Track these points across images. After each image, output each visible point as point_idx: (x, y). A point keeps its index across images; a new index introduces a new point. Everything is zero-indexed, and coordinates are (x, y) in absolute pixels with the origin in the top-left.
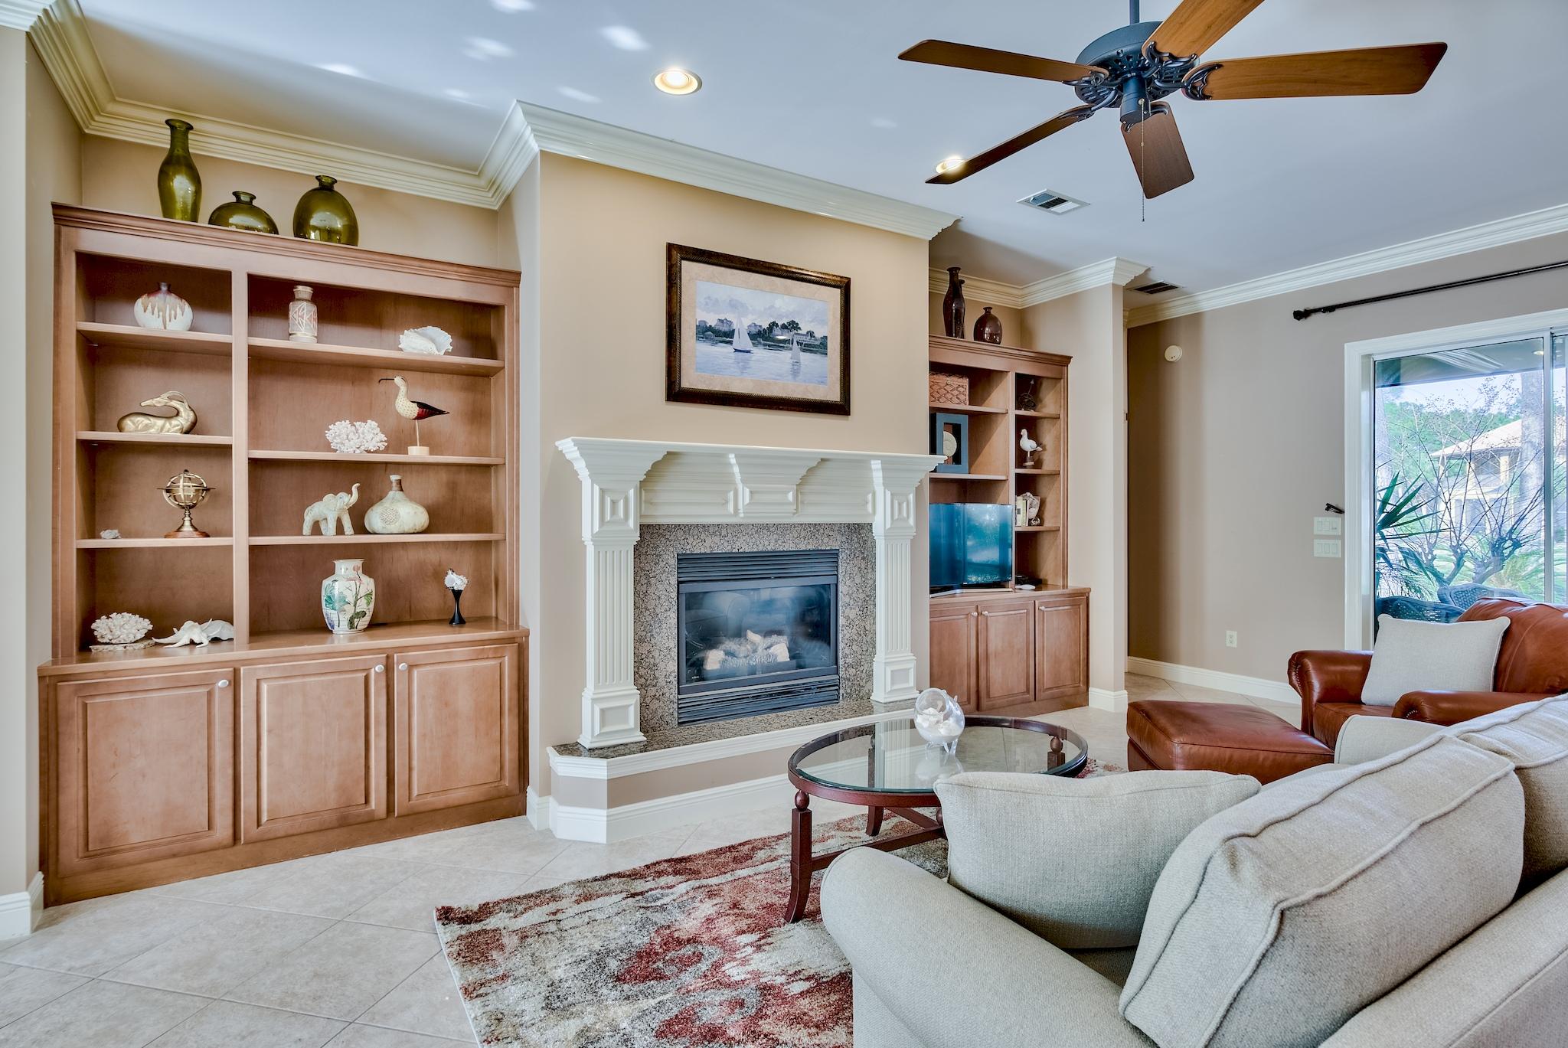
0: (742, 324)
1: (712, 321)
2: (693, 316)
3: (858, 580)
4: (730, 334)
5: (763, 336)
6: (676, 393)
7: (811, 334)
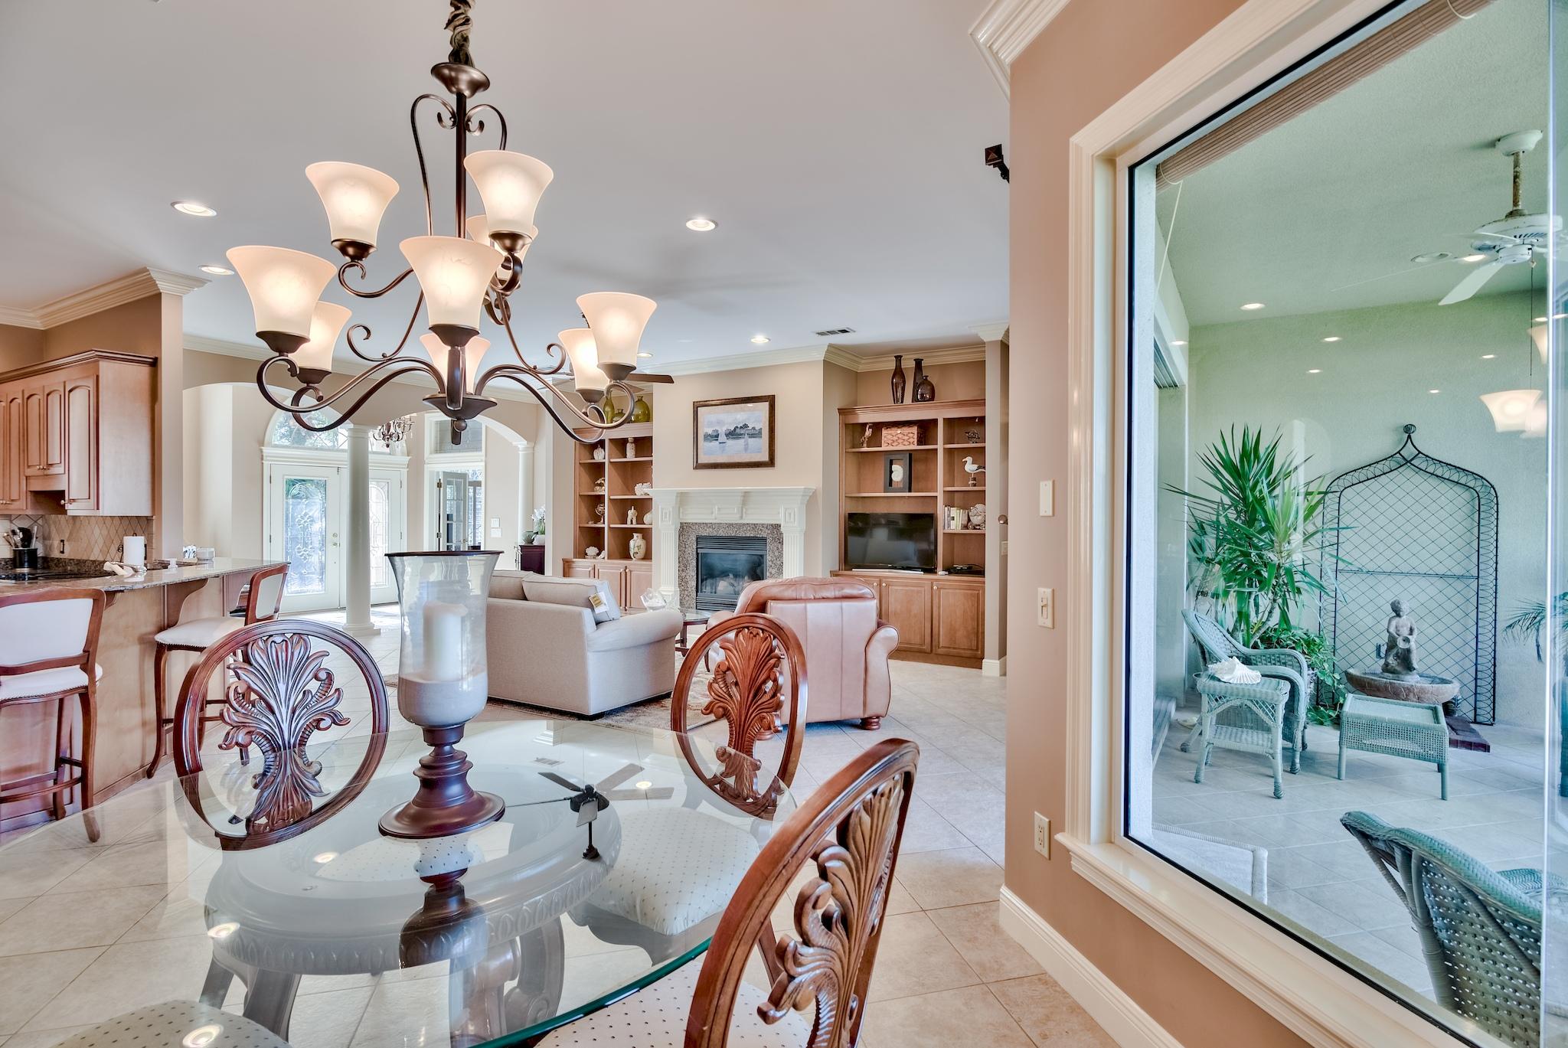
0: (722, 430)
1: (710, 431)
2: (705, 429)
3: (776, 554)
4: (717, 436)
5: (732, 434)
6: (699, 466)
7: (754, 428)
